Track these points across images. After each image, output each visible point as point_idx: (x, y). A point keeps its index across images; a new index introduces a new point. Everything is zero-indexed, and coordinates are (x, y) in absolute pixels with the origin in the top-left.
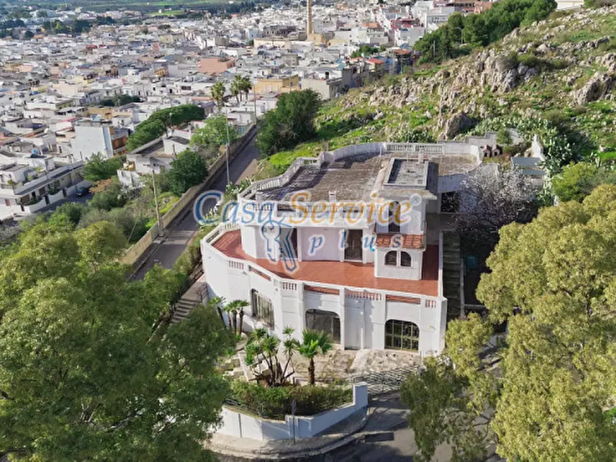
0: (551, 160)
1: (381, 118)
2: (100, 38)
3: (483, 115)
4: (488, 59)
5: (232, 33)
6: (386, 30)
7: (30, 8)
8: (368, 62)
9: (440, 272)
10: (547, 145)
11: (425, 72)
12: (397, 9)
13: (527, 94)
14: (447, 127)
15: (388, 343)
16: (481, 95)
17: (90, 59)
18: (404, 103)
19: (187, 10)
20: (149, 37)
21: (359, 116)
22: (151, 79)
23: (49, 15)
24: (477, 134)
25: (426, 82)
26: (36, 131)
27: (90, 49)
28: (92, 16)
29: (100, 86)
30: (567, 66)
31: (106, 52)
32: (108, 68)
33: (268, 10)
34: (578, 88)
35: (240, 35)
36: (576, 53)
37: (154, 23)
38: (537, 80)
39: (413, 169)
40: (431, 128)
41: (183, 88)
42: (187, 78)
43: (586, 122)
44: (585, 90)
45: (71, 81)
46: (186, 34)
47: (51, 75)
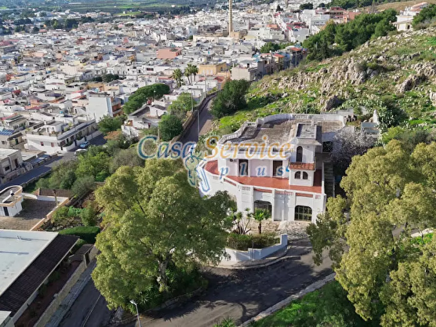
0: (383, 124)
1: (286, 97)
2: (86, 32)
3: (347, 97)
4: (350, 64)
5: (177, 30)
6: (283, 30)
7: (34, 10)
8: (274, 56)
9: (323, 182)
10: (381, 116)
11: (312, 69)
12: (290, 15)
13: (371, 85)
14: (326, 105)
15: (296, 218)
16: (345, 85)
17: (83, 48)
18: (300, 88)
19: (143, 11)
20: (120, 32)
21: (273, 95)
22: (126, 63)
23: (48, 15)
24: (343, 109)
25: (313, 75)
26: (58, 98)
27: (80, 41)
28: (77, 16)
29: (92, 68)
30: (395, 70)
31: (92, 43)
32: (96, 54)
33: (200, 13)
34: (400, 83)
35: (182, 31)
36: (400, 62)
37: (121, 21)
38: (377, 78)
39: (309, 129)
40: (316, 104)
41: (148, 69)
42: (150, 63)
43: (404, 103)
44: (404, 84)
45: (72, 64)
46: (145, 30)
47: (57, 59)
